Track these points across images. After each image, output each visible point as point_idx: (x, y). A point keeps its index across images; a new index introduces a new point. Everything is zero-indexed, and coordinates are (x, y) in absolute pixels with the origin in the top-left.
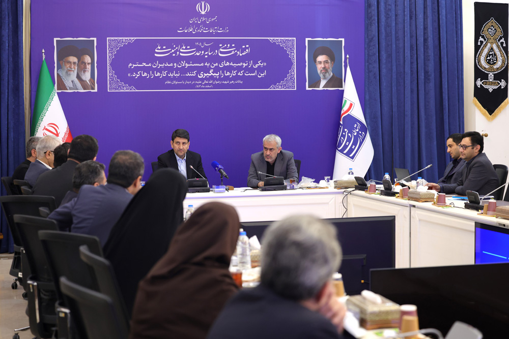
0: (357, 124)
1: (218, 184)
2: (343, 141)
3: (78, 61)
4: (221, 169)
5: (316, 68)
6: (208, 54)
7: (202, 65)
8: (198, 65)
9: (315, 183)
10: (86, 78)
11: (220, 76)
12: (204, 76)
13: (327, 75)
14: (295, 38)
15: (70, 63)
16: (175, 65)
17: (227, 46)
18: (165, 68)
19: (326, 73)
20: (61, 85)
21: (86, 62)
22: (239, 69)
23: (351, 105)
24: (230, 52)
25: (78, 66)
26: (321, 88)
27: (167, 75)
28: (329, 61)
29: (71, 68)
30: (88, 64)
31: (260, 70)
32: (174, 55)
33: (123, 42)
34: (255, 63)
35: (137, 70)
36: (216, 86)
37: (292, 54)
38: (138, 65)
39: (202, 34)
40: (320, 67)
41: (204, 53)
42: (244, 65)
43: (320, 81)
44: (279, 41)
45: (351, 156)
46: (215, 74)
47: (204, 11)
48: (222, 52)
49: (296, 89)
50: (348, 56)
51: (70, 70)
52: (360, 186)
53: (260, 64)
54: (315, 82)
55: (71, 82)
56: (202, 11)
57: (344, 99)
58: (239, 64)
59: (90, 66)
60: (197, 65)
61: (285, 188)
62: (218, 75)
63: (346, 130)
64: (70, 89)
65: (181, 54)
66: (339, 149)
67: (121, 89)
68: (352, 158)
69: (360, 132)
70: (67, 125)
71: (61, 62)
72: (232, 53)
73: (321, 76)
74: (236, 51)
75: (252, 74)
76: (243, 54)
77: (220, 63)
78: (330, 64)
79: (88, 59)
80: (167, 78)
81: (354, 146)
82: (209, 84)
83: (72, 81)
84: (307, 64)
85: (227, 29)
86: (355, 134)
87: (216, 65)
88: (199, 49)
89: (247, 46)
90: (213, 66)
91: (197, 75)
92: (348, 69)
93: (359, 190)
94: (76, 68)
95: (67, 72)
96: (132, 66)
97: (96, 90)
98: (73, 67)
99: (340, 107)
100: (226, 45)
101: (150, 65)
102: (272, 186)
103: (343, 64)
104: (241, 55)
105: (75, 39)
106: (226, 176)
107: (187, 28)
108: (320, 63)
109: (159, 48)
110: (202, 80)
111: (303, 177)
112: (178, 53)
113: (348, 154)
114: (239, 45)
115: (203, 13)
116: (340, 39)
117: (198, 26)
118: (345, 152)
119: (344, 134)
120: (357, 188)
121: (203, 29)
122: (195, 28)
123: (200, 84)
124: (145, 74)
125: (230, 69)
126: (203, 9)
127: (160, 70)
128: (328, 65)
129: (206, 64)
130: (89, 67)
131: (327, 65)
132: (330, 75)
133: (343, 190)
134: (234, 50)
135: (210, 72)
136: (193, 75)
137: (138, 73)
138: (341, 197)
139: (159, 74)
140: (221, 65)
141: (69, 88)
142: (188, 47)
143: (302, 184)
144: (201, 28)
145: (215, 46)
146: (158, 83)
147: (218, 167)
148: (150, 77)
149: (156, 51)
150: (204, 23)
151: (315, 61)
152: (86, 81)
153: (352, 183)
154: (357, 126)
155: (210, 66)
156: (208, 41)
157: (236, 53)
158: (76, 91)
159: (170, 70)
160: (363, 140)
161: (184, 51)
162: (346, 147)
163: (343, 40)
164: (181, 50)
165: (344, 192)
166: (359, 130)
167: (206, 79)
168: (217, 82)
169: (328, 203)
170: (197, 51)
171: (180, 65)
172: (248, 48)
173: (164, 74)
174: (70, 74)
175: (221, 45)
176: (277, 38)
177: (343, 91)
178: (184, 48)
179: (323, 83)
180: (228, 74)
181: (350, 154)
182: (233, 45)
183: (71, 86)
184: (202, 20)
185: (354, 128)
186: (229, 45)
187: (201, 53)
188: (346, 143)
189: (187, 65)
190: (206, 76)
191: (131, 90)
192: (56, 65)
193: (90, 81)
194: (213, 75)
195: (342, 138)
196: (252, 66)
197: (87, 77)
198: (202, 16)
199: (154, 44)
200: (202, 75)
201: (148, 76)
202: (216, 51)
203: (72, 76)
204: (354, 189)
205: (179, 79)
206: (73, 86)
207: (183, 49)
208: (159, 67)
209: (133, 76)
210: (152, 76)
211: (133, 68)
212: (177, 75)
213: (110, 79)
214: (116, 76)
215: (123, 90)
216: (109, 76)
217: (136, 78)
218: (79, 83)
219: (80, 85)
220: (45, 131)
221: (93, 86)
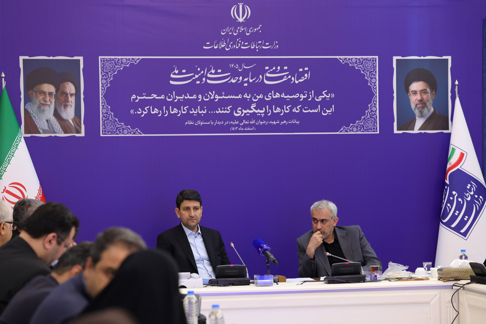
0: (471, 184)
1: (262, 273)
2: (450, 210)
3: (57, 91)
4: (267, 250)
5: (409, 101)
6: (248, 82)
7: (240, 97)
8: (234, 97)
9: (409, 272)
10: (67, 116)
11: (266, 113)
12: (242, 113)
13: (425, 110)
14: (377, 57)
15: (45, 92)
16: (200, 97)
17: (277, 69)
18: (186, 102)
19: (423, 108)
20: (31, 127)
21: (68, 92)
22: (294, 103)
23: (462, 155)
24: (281, 78)
25: (56, 97)
26: (416, 131)
27: (188, 112)
28: (429, 90)
29: (45, 101)
30: (71, 95)
31: (325, 104)
32: (198, 82)
33: (122, 63)
34: (318, 94)
35: (143, 104)
36: (260, 129)
37: (373, 80)
38: (144, 97)
39: (240, 52)
40: (414, 99)
41: (243, 79)
42: (302, 97)
43: (414, 121)
44: (354, 61)
45: (463, 231)
46: (259, 111)
47: (243, 17)
48: (269, 78)
49: (378, 132)
50: (457, 83)
51: (43, 104)
52: (478, 277)
53: (324, 95)
54: (407, 121)
55: (46, 123)
56: (239, 17)
57: (451, 147)
58: (293, 96)
59: (74, 98)
60: (231, 97)
61: (362, 280)
62: (263, 111)
63: (454, 193)
64: (45, 132)
65: (209, 81)
66: (444, 221)
67: (120, 132)
68: (465, 234)
69: (476, 196)
70: (39, 184)
71: (30, 92)
72: (284, 80)
73: (417, 112)
74: (290, 77)
75: (313, 111)
76: (300, 81)
77: (266, 94)
78: (429, 94)
79: (70, 88)
80: (189, 116)
81: (467, 217)
82: (250, 126)
83: (47, 121)
84: (395, 95)
85: (276, 44)
86: (469, 199)
87: (261, 96)
88: (235, 73)
89: (306, 69)
90: (255, 98)
91: (232, 112)
92: (458, 101)
93: (477, 283)
94: (53, 101)
95: (39, 107)
96: (137, 99)
97: (83, 134)
98: (48, 99)
99: (445, 158)
100: (274, 68)
101: (162, 97)
102: (344, 276)
103: (450, 94)
104: (297, 82)
105: (51, 58)
106: (274, 261)
107: (218, 43)
108: (415, 93)
109: (177, 72)
110: (240, 119)
111: (391, 264)
112: (204, 79)
113: (457, 229)
114: (294, 68)
115: (241, 20)
116: (444, 57)
117: (233, 39)
118: (453, 226)
119: (451, 198)
120: (474, 280)
121: (241, 43)
122: (230, 42)
123: (236, 125)
124: (156, 111)
125: (280, 103)
126: (241, 13)
127: (178, 105)
128: (428, 97)
129: (246, 96)
130: (72, 100)
131: (425, 97)
132: (429, 111)
133: (452, 283)
134: (287, 75)
135: (252, 107)
136: (226, 112)
137: (146, 109)
138: (448, 294)
139: (175, 111)
140: (267, 97)
141: (43, 130)
142: (219, 71)
143: (388, 274)
144: (238, 42)
145: (259, 68)
146: (175, 124)
147: (262, 248)
148: (163, 114)
149: (172, 76)
150: (242, 35)
151: (407, 90)
152: (68, 121)
153: (466, 271)
154: (472, 186)
155: (251, 99)
156: (248, 62)
157: (290, 80)
158: (53, 135)
159: (193, 104)
160: (481, 208)
161: (213, 77)
162: (454, 218)
163: (449, 58)
164: (209, 75)
165: (454, 285)
166: (475, 193)
167: (246, 117)
168: (261, 123)
169: (428, 303)
170: (233, 76)
171: (207, 97)
172: (307, 72)
174: (43, 111)
175: (267, 68)
176: (351, 57)
177: (450, 134)
178: (213, 71)
179: (419, 123)
180: (278, 110)
181: (462, 229)
182: (286, 68)
183: (46, 127)
184: (239, 30)
185: (466, 190)
186: (279, 68)
187: (238, 80)
188: (455, 212)
189: (217, 97)
190: (245, 114)
191: (134, 134)
192: (22, 96)
193: (74, 120)
194: (256, 111)
195: (449, 205)
196: (313, 99)
197: (69, 114)
198: (240, 24)
199: (169, 66)
200: (240, 112)
201: (159, 113)
202: (261, 77)
203: (46, 112)
204: (469, 281)
205: (206, 118)
206: (49, 128)
207: (211, 74)
208: (176, 101)
209: (138, 113)
210: (166, 113)
211: (137, 101)
212: (202, 112)
213: (104, 118)
214: (112, 114)
215: (123, 133)
216: (103, 113)
217: (143, 116)
218: (57, 123)
219: (59, 126)
220: (5, 194)
221: (78, 128)
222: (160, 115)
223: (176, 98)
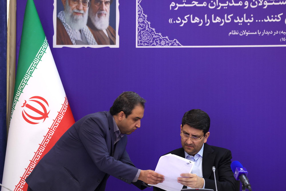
4: (244, 173)
10: (101, 25)
16: (246, 3)
18: (230, 10)
20: (63, 37)
27: (232, 21)
29: (79, 9)
30: (106, 3)
35: (183, 12)
38: (184, 5)
51: (77, 13)
55: (79, 33)
59: (108, 6)
60: (283, 3)
64: (77, 42)
67: (157, 43)
80: (233, 26)
83: (80, 31)
91: (283, 21)
94: (87, 9)
95: (72, 16)
96: (176, 6)
97: (117, 45)
98: (81, 7)
101: (204, 4)
106: (247, 186)
124: (197, 20)
127: (221, 13)
130: (107, 8)
136: (276, 20)
137: (185, 17)
139: (218, 20)
141: (76, 41)
146: (218, 34)
147: (238, 171)
148: (204, 23)
152: (102, 31)
158: (86, 46)
159: (238, 12)
171: (254, 4)
173: (228, 19)
174: (77, 20)
183: (79, 38)
189: (266, 4)
191: (172, 45)
193: (108, 30)
197: (103, 23)
201: (200, 22)
203: (79, 22)
205: (252, 27)
206: (82, 38)
208: (219, 8)
209: (177, 22)
210: (207, 22)
211: (176, 9)
212: (249, 20)
213: (140, 28)
214: (149, 23)
215: (160, 45)
216: (139, 23)
217: (182, 25)
218: (91, 33)
219: (92, 36)
220: (25, 108)
221: (112, 38)
222: (201, 25)
223: (219, 6)
